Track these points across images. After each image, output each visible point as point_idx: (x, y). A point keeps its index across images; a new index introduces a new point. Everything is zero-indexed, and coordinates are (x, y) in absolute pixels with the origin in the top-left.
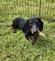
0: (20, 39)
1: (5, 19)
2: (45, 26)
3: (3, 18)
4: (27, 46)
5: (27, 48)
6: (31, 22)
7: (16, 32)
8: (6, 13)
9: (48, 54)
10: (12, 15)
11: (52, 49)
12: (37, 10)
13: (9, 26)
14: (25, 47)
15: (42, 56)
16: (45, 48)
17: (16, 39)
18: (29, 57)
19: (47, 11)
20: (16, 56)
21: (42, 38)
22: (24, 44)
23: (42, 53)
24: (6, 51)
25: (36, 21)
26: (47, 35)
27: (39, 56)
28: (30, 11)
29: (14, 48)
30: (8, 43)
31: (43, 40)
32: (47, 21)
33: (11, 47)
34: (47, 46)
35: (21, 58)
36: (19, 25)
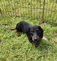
0: (25, 42)
1: (8, 22)
4: (31, 48)
5: (31, 50)
6: (32, 30)
9: (49, 55)
11: (53, 52)
12: (40, 13)
14: (29, 49)
15: (44, 57)
17: (21, 42)
18: (33, 57)
20: (22, 56)
21: (44, 42)
22: (28, 46)
23: (44, 55)
24: (13, 52)
26: (49, 39)
27: (41, 57)
29: (20, 50)
30: (14, 45)
31: (45, 44)
33: (17, 49)
34: (48, 49)
35: (26, 58)
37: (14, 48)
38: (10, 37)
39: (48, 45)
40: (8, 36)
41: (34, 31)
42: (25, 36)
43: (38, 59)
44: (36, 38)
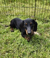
0: (17, 37)
1: (4, 20)
2: (39, 26)
3: (2, 19)
4: (23, 43)
5: (23, 45)
6: (26, 24)
7: (13, 31)
8: (5, 15)
9: (42, 50)
10: (10, 16)
11: (46, 46)
13: (8, 26)
14: (21, 44)
15: (37, 52)
16: (39, 45)
17: (14, 37)
18: (25, 52)
19: (41, 13)
20: (14, 51)
24: (5, 47)
25: (31, 23)
26: (41, 34)
27: (34, 52)
28: (26, 13)
30: (7, 40)
31: (38, 38)
32: (41, 22)
33: (9, 44)
34: (41, 43)
35: (18, 53)
36: (16, 25)
37: (6, 43)
38: (4, 32)
39: (41, 40)
40: (2, 32)
41: (28, 24)
42: (18, 32)
43: (30, 54)
44: (29, 32)
